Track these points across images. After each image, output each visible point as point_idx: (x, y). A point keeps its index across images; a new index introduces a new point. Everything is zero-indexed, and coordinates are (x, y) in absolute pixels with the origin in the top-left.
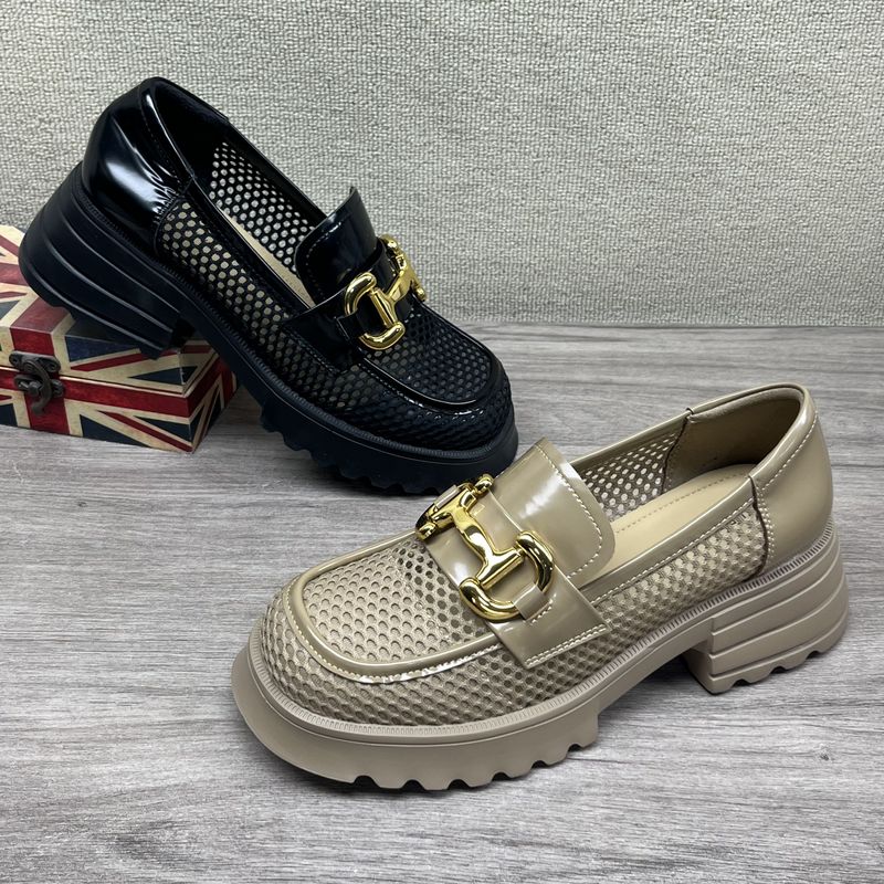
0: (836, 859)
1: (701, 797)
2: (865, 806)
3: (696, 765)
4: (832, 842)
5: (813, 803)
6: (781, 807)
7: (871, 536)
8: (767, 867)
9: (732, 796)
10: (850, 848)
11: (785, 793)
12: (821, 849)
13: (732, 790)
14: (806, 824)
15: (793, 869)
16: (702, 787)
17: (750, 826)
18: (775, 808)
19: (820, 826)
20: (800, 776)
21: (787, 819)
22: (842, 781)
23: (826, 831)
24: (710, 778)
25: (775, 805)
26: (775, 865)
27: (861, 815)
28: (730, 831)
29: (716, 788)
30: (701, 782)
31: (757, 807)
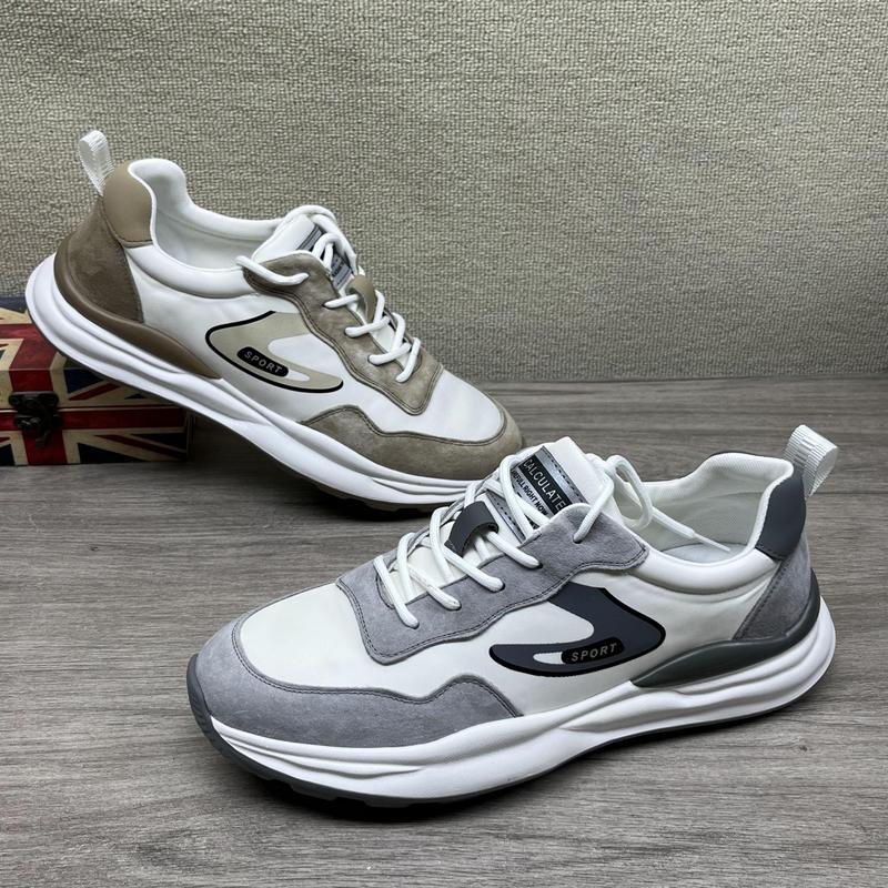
0: (822, 839)
1: (692, 788)
2: (845, 790)
3: (687, 759)
4: (818, 824)
5: (797, 789)
6: (767, 794)
7: (828, 553)
8: (758, 849)
9: (720, 786)
10: (834, 829)
11: (769, 782)
12: (808, 831)
13: (720, 781)
14: (792, 809)
15: (783, 850)
16: (692, 779)
17: (739, 812)
18: (761, 796)
19: (805, 810)
20: (781, 765)
21: (773, 804)
22: (820, 768)
23: (810, 814)
24: (698, 771)
25: (761, 792)
26: (766, 847)
27: (841, 799)
28: (721, 818)
29: (705, 780)
30: (690, 775)
31: (744, 795)
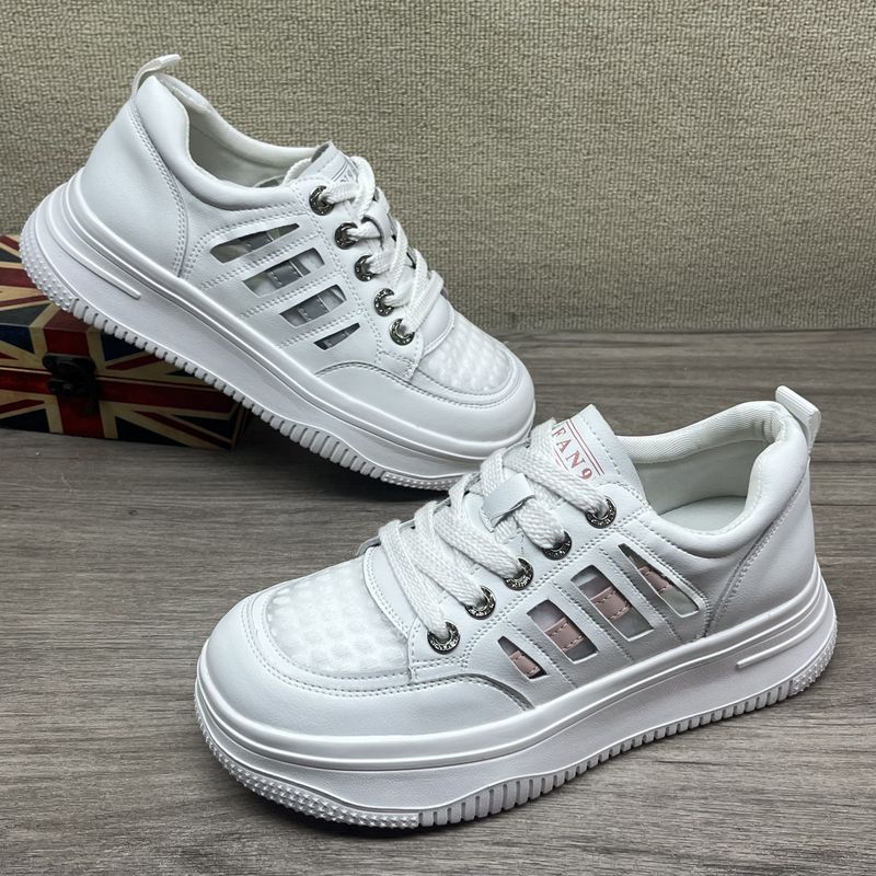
1: (806, 799)
3: (797, 766)
9: (837, 796)
13: (838, 791)
16: (806, 788)
17: (861, 828)
24: (813, 779)
28: (840, 834)
29: (820, 790)
30: (803, 784)
31: (866, 808)
